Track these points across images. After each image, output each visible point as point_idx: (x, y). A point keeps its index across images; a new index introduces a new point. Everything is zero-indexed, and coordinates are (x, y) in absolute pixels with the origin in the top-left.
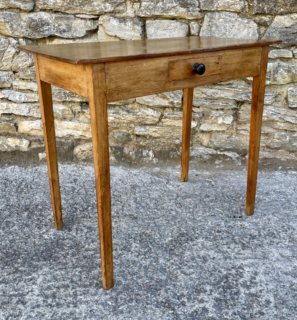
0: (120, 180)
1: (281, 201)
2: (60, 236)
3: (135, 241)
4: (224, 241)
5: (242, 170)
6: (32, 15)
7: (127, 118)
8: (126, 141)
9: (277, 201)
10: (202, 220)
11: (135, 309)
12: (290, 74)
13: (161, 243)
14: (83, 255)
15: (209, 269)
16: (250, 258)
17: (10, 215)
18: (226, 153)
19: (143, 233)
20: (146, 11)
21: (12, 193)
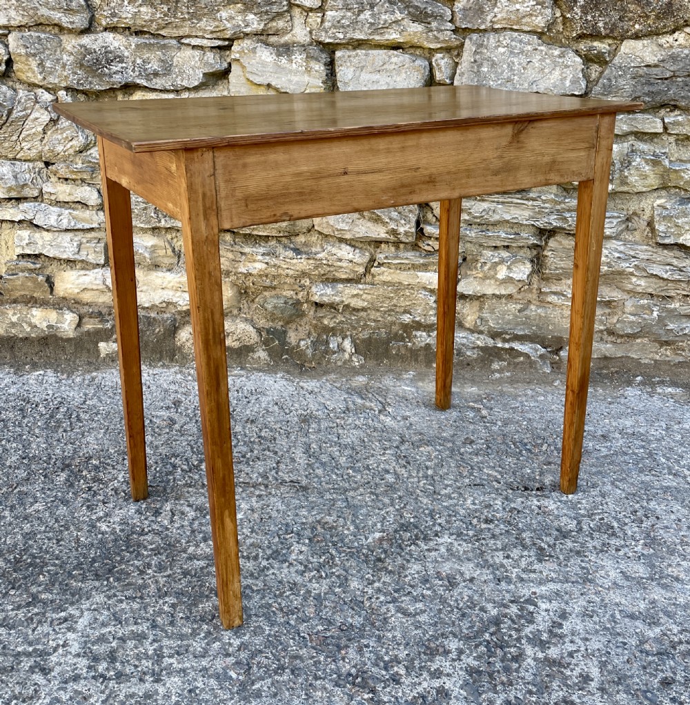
0: (277, 404)
1: (636, 454)
2: (134, 525)
3: (300, 539)
4: (498, 542)
5: (551, 383)
6: (86, 40)
7: (294, 265)
8: (291, 316)
9: (625, 454)
10: (453, 496)
11: (288, 689)
12: (659, 170)
13: (356, 544)
14: (181, 568)
15: (458, 604)
16: (552, 580)
17: (28, 479)
18: (517, 346)
19: (319, 522)
20: (335, 31)
21: (37, 431)
